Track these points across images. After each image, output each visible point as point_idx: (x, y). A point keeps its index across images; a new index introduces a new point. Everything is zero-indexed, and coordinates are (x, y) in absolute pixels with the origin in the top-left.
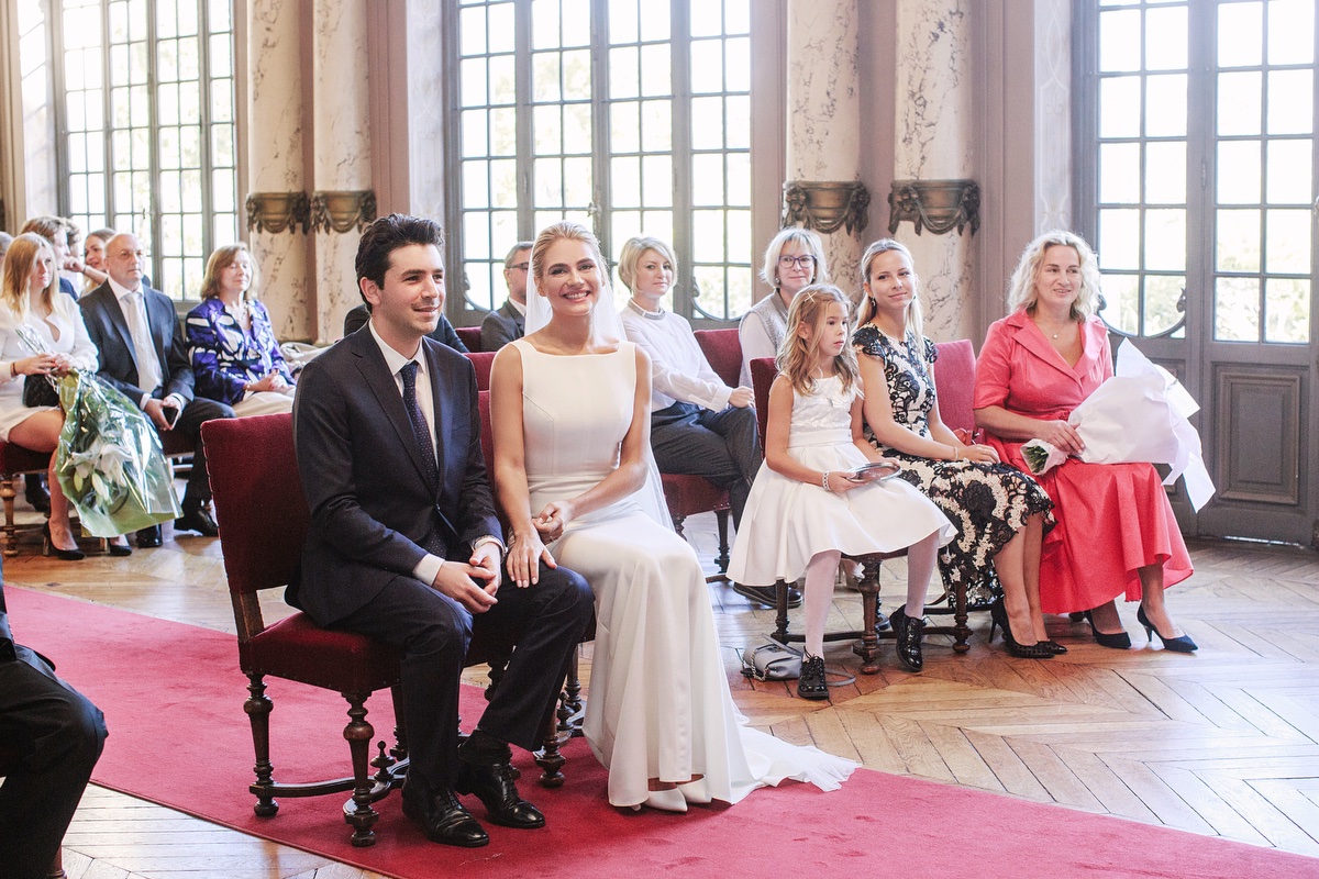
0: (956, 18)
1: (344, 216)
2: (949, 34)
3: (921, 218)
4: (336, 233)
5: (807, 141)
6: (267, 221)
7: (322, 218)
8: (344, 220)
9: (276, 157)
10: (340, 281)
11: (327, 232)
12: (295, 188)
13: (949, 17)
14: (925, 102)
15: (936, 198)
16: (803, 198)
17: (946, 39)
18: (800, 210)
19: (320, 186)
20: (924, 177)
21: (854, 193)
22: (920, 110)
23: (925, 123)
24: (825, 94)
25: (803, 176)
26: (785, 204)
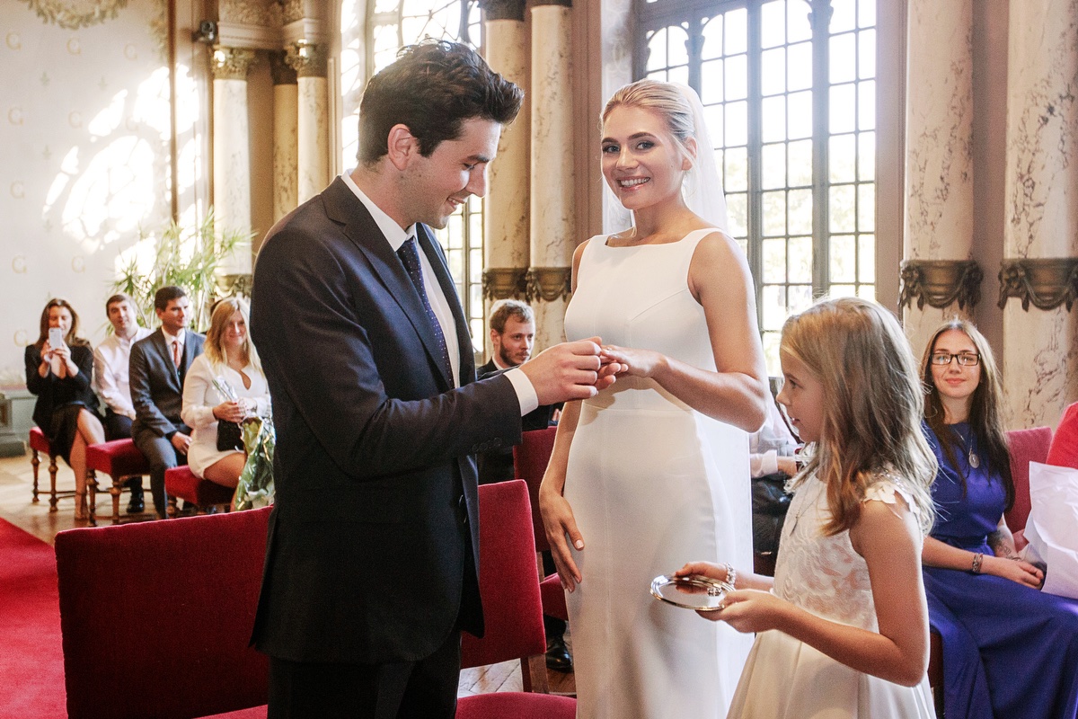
0: (1067, 102)
1: (552, 287)
2: (1060, 118)
3: (1028, 295)
4: (545, 302)
5: (921, 224)
6: (497, 291)
7: (534, 289)
8: (550, 291)
9: (505, 239)
10: (547, 340)
11: (538, 300)
12: (519, 265)
13: (1059, 101)
14: (1034, 183)
15: (1044, 275)
16: (916, 275)
17: (1056, 122)
18: (914, 286)
19: (534, 264)
20: (1032, 255)
21: (967, 271)
22: (1028, 191)
23: (1033, 203)
24: (939, 179)
25: (917, 255)
26: (902, 281)
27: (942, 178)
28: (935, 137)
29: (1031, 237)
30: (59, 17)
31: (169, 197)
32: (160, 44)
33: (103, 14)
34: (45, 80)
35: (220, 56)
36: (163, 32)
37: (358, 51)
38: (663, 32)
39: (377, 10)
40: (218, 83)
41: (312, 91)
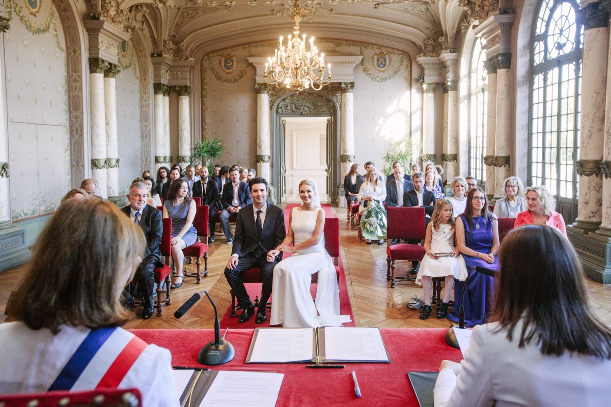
1: (501, 163)
4: (500, 167)
6: (488, 163)
7: (495, 163)
9: (489, 149)
11: (497, 167)
12: (493, 154)
19: (496, 155)
20: (609, 159)
23: (610, 141)
27: (589, 131)
28: (587, 117)
29: (609, 153)
30: (377, 79)
31: (409, 131)
32: (407, 84)
33: (390, 77)
34: (373, 98)
35: (425, 86)
36: (408, 80)
37: (467, 82)
38: (538, 76)
39: (472, 68)
40: (424, 94)
41: (452, 95)
